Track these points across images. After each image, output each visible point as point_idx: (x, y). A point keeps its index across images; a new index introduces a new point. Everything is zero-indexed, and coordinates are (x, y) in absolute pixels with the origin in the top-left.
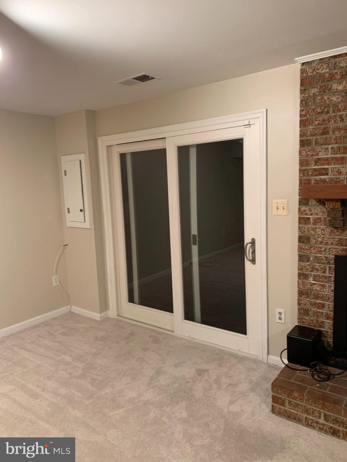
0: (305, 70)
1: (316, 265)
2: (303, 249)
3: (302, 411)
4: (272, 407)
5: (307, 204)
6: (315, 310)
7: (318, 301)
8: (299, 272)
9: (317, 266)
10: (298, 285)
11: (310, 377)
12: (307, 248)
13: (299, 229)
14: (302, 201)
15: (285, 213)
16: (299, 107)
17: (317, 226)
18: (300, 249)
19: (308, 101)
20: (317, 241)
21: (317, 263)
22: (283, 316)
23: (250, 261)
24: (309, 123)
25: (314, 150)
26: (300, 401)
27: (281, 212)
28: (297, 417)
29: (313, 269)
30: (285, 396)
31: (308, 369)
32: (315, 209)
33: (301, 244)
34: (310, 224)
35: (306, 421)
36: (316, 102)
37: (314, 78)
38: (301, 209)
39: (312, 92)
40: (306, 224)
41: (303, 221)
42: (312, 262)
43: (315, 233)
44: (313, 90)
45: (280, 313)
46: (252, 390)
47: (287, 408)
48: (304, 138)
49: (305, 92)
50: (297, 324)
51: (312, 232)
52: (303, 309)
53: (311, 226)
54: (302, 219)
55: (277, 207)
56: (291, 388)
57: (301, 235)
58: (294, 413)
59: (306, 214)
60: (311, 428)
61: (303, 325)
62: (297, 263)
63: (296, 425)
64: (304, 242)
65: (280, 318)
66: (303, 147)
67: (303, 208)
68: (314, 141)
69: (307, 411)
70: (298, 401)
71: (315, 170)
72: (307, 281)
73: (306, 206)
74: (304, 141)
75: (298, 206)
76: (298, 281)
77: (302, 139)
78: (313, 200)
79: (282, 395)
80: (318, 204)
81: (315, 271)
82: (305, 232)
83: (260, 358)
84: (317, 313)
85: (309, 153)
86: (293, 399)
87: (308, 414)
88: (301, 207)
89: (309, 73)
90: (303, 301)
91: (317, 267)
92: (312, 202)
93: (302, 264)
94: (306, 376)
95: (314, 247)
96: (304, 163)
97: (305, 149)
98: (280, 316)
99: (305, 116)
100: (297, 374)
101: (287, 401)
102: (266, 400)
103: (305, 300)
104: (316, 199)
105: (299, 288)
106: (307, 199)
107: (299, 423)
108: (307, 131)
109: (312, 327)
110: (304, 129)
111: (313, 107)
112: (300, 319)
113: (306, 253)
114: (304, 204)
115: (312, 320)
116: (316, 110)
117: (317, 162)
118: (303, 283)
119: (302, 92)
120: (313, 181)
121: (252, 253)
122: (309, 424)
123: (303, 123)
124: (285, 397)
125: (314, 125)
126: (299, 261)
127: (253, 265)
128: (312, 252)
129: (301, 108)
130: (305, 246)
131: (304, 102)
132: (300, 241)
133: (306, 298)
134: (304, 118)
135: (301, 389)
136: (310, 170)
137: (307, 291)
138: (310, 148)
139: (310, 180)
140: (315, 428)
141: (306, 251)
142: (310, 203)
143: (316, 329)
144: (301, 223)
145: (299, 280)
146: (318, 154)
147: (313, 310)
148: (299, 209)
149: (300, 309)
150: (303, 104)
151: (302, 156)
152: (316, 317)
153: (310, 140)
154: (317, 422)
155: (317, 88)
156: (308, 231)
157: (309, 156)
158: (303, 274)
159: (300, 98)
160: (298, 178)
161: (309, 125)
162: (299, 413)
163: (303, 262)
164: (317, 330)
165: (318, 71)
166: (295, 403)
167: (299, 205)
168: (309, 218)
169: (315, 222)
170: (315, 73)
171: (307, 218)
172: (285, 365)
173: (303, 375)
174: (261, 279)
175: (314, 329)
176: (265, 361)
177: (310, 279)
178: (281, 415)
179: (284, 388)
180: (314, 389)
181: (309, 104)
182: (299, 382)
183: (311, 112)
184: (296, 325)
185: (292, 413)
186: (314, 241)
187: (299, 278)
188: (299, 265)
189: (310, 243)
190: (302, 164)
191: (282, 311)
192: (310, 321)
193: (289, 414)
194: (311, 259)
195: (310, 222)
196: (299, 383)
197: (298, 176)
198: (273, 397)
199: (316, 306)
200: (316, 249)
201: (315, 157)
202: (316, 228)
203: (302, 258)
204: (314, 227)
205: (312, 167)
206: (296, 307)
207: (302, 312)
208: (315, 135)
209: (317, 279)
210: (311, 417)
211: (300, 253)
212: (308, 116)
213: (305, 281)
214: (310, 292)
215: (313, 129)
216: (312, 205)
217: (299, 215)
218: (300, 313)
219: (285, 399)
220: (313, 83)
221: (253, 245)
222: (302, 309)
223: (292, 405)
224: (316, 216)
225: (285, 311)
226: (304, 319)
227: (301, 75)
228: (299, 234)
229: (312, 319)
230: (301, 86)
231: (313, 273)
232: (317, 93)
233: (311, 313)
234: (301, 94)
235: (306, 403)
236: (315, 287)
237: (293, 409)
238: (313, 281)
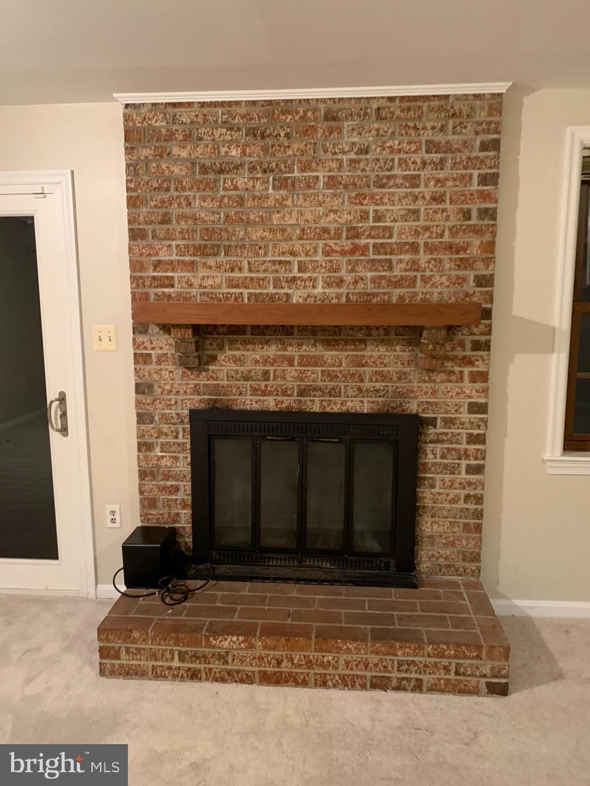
0: (131, 117)
1: (163, 428)
2: (144, 404)
3: (147, 657)
4: (100, 667)
5: (145, 332)
6: (165, 497)
7: (169, 483)
8: (139, 440)
9: (165, 428)
10: (139, 462)
11: (159, 603)
12: (148, 401)
13: (135, 372)
14: (138, 328)
15: (113, 346)
16: (125, 175)
17: (162, 367)
18: (138, 403)
19: (138, 167)
20: (164, 390)
21: (165, 424)
22: (117, 516)
23: (58, 431)
24: (142, 203)
25: (150, 246)
26: (142, 644)
27: (106, 344)
28: (140, 670)
29: (160, 433)
30: (119, 642)
31: (156, 591)
32: (157, 340)
33: (141, 396)
34: (151, 363)
35: (153, 672)
36: (151, 170)
37: (144, 132)
38: (137, 340)
39: (143, 155)
40: (145, 363)
41: (140, 360)
42: (158, 423)
43: (160, 378)
44: (144, 150)
45: (113, 512)
46: (68, 649)
47: (125, 660)
48: (136, 226)
49: (132, 152)
50: (140, 525)
51: (156, 377)
52: (148, 499)
53: (153, 367)
54: (140, 357)
55: (99, 337)
56: (129, 627)
57: (140, 381)
58: (135, 665)
59: (145, 348)
60: (161, 680)
61: (149, 525)
62: (136, 427)
63: (138, 682)
64: (144, 393)
65: (113, 521)
66: (134, 240)
67: (140, 339)
68: (150, 232)
69: (154, 656)
70: (140, 644)
71: (154, 278)
72: (152, 454)
73: (143, 335)
74: (135, 231)
75: (132, 336)
76: (138, 456)
77: (131, 227)
78: (154, 325)
79: (115, 642)
80: (161, 332)
81: (164, 437)
82: (144, 376)
83: (83, 594)
84: (168, 501)
85: (144, 251)
86: (133, 643)
87: (156, 660)
88: (137, 336)
89: (137, 122)
90: (146, 487)
91: (165, 430)
92: (152, 329)
93: (143, 427)
94: (153, 603)
95: (160, 400)
96: (137, 267)
97: (137, 244)
98: (112, 517)
99: (134, 190)
100: (140, 603)
101: (123, 649)
102: (91, 658)
103: (150, 484)
104: (158, 325)
105: (139, 466)
106: (144, 324)
107: (142, 678)
108: (139, 216)
109: (162, 525)
110: (134, 211)
111: (146, 178)
112: (144, 516)
113: (148, 410)
114: (141, 333)
115: (161, 514)
116: (150, 184)
117: (157, 265)
118: (146, 457)
119: (129, 150)
120: (152, 297)
121: (60, 418)
122: (158, 675)
123: (132, 202)
124: (118, 645)
125: (148, 207)
126: (138, 423)
127: (64, 438)
128: (157, 407)
129: (127, 176)
130: (146, 399)
131: (132, 168)
132: (137, 392)
133: (152, 481)
134: (133, 194)
135: (144, 624)
136: (147, 278)
137: (152, 469)
138: (145, 243)
139: (147, 295)
140: (167, 677)
141: (147, 407)
142: (150, 330)
143: (167, 526)
144: (139, 363)
145: (140, 454)
146: (157, 254)
147: (163, 499)
148: (134, 340)
149: (143, 500)
150: (131, 171)
151: (134, 254)
152: (167, 508)
153: (144, 230)
154: (170, 668)
155: (151, 149)
156: (150, 375)
157: (144, 256)
158: (145, 444)
159: (126, 160)
160: (130, 290)
161: (141, 207)
162: (142, 663)
163: (145, 424)
164: (169, 528)
165: (150, 122)
166: (136, 649)
167: (134, 333)
168: (149, 355)
169: (159, 361)
170: (145, 124)
171: (147, 354)
172: (120, 594)
173: (148, 603)
174: (79, 460)
175: (165, 527)
176: (92, 595)
177: (156, 450)
178: (115, 675)
179: (118, 630)
180: (166, 619)
181: (140, 172)
182: (142, 614)
183: (143, 185)
184: (138, 527)
185: (131, 665)
186: (159, 390)
187: (139, 450)
188: (138, 429)
189: (153, 393)
190: (135, 267)
191: (116, 507)
192: (160, 517)
193: (127, 668)
194: (157, 418)
195: (152, 361)
196: (142, 616)
197: (130, 287)
198: (101, 650)
199: (166, 491)
200: (163, 402)
201: (154, 258)
202: (161, 370)
203: (142, 418)
204: (158, 367)
205: (149, 272)
206: (137, 497)
207: (146, 504)
208: (152, 222)
209: (166, 449)
210: (160, 663)
211: (140, 411)
212: (139, 191)
213: (148, 453)
214: (157, 471)
215: (148, 213)
216: (153, 332)
217: (134, 349)
218: (143, 507)
219: (120, 648)
220: (145, 139)
221: (62, 404)
222: (145, 499)
223: (132, 652)
224: (160, 352)
225: (120, 507)
226: (150, 514)
227: (126, 123)
228: (135, 380)
229: (162, 512)
230: (126, 140)
231: (159, 441)
232: (151, 157)
233: (160, 504)
234: (126, 154)
235: (152, 644)
236: (164, 462)
237: (134, 659)
238: (160, 452)
